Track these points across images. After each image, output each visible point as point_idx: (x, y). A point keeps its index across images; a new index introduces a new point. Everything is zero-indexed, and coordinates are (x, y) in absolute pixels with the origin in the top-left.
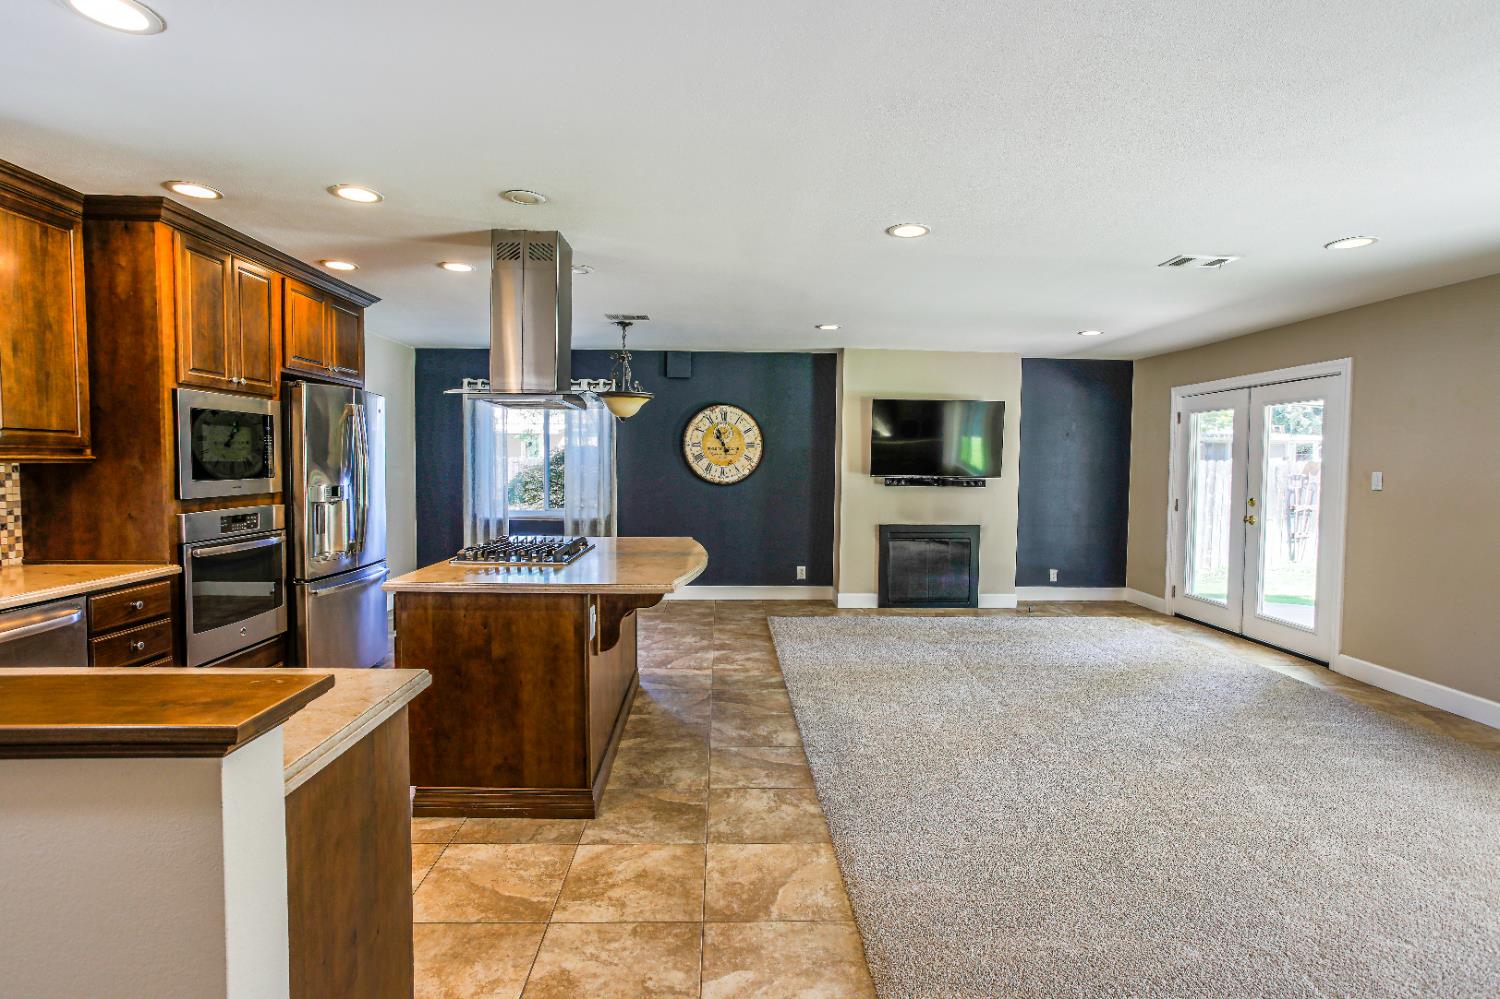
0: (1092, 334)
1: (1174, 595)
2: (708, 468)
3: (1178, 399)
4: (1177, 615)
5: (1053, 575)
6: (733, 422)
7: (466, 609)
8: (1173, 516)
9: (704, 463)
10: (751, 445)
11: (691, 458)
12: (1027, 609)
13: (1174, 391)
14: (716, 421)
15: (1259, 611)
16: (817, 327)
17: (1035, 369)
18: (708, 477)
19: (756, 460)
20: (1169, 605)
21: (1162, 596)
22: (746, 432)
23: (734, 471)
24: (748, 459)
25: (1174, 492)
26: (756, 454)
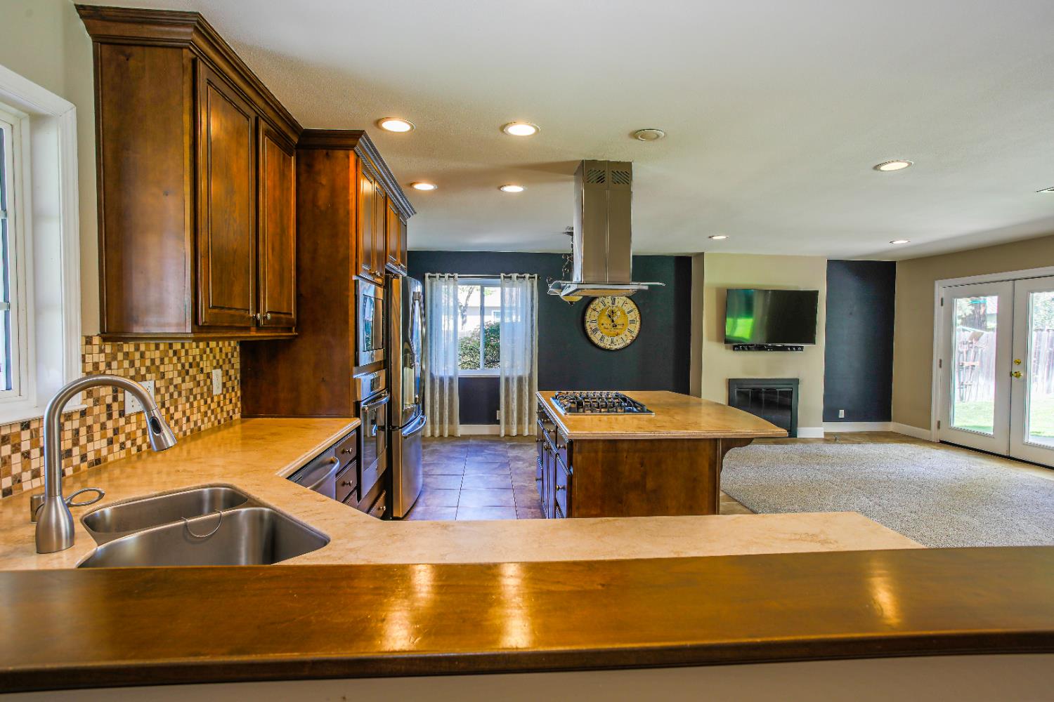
0: (900, 242)
1: (939, 427)
2: (602, 339)
3: (940, 289)
4: (942, 442)
5: (842, 414)
6: (620, 305)
7: (628, 452)
8: (937, 373)
9: (599, 335)
10: (632, 322)
11: (589, 331)
12: (830, 438)
13: (937, 283)
14: (607, 305)
15: (1026, 441)
16: (710, 237)
17: (836, 267)
18: (602, 345)
19: (636, 332)
20: (935, 434)
21: (929, 428)
22: (629, 312)
23: (620, 341)
24: (631, 332)
25: (938, 354)
26: (636, 328)
